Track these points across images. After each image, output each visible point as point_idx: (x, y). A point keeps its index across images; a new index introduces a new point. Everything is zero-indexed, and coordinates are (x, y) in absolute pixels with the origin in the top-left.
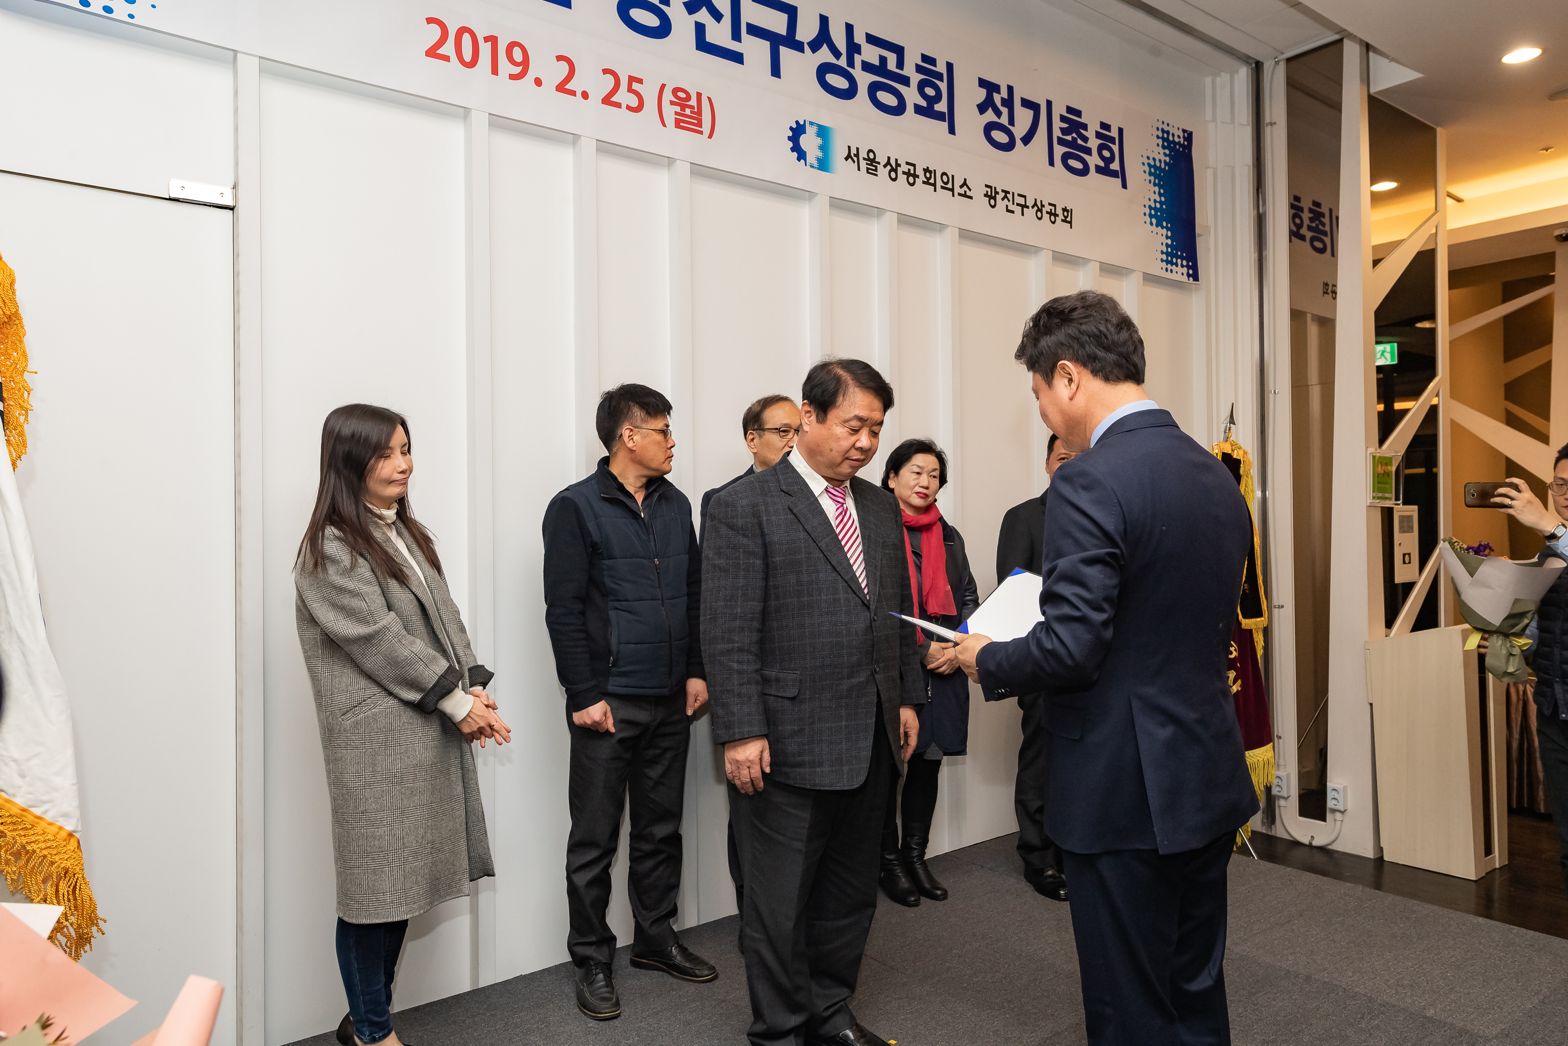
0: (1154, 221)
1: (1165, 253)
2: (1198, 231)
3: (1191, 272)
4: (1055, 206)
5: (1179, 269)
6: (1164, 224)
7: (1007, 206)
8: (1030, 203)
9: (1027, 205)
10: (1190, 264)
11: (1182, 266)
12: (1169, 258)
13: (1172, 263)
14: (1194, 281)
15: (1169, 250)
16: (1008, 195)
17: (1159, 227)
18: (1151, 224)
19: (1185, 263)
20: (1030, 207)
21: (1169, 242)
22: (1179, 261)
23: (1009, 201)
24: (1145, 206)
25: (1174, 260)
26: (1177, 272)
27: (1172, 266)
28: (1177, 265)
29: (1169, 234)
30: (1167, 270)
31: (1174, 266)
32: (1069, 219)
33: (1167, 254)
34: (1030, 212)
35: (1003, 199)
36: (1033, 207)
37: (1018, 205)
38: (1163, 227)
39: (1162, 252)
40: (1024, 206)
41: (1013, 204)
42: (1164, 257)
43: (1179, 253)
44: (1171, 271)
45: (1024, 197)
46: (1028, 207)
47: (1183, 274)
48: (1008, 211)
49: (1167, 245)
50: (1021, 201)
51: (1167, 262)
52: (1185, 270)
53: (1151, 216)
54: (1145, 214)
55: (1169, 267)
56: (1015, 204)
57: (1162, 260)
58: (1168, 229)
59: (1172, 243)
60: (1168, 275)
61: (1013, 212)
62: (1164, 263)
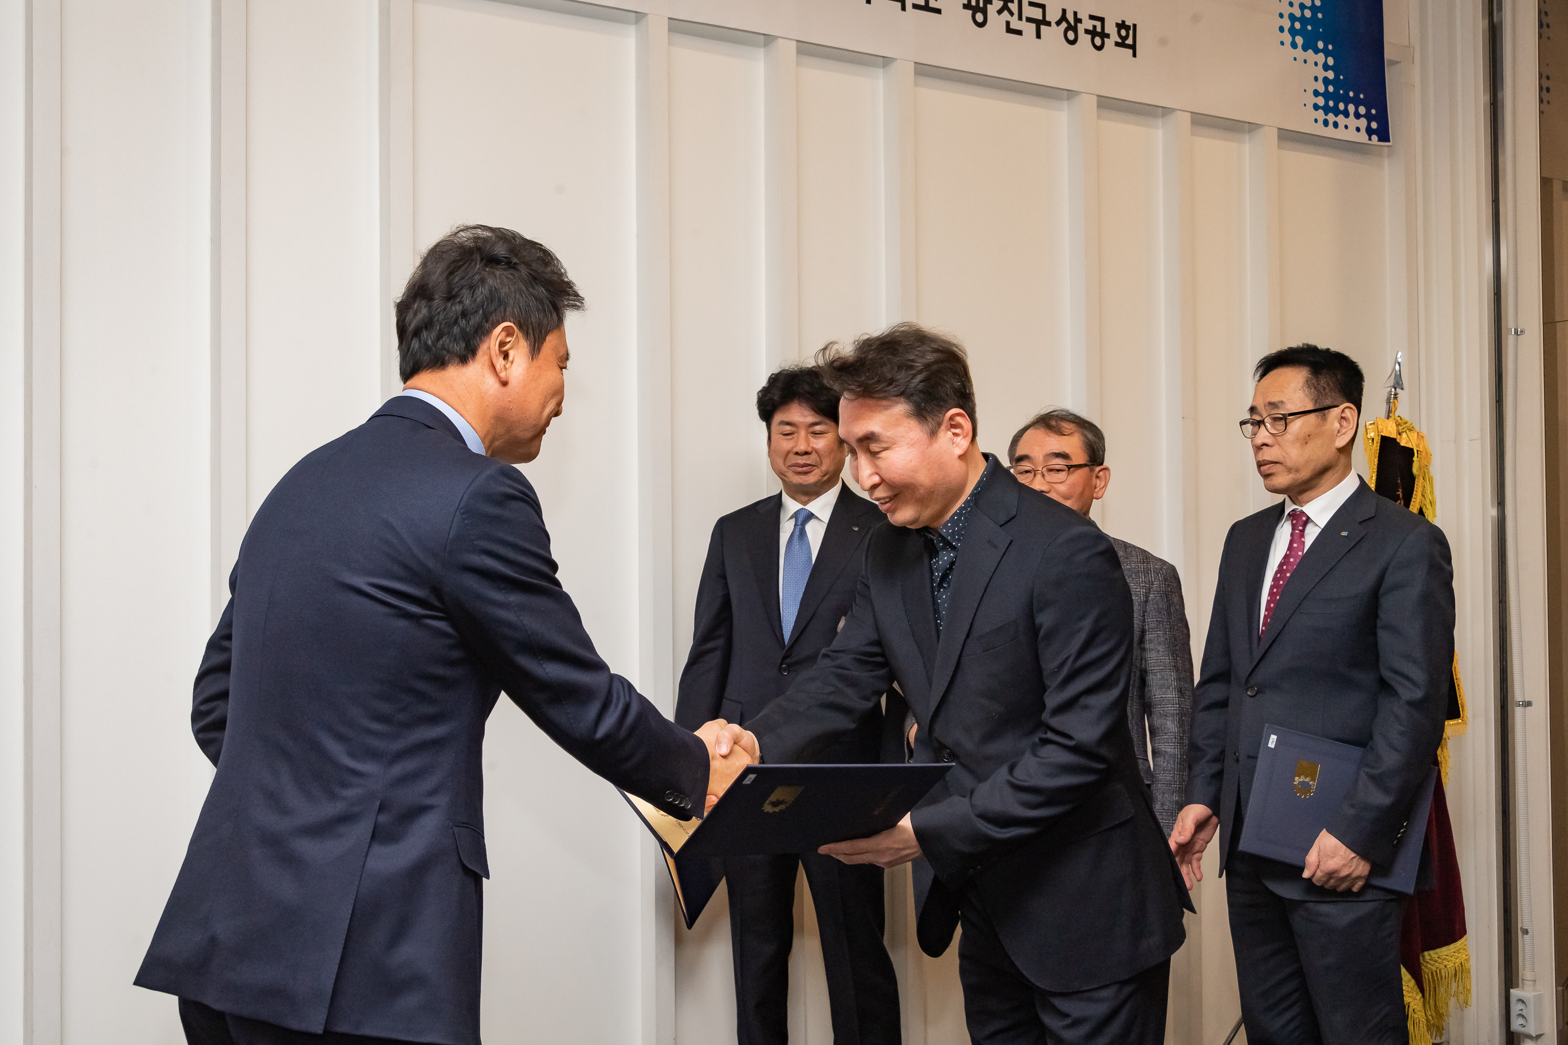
0: (1299, 40)
1: (1322, 95)
2: (1388, 54)
3: (1374, 125)
4: (1102, 20)
5: (1352, 122)
6: (1320, 45)
7: (1008, 23)
8: (1053, 16)
9: (1048, 19)
10: (1373, 111)
11: (1358, 116)
12: (1331, 104)
13: (1336, 112)
14: (1380, 140)
15: (1331, 89)
16: (1010, 5)
17: (1310, 51)
18: (1294, 45)
19: (1362, 110)
20: (1053, 24)
21: (1331, 75)
22: (1351, 108)
23: (1012, 14)
24: (1281, 16)
25: (1341, 106)
26: (1346, 127)
27: (1336, 116)
28: (1346, 114)
29: (1331, 61)
30: (1326, 123)
31: (1341, 116)
32: (1130, 41)
33: (1326, 95)
34: (1054, 34)
35: (1000, 12)
36: (1058, 23)
37: (1029, 20)
38: (1317, 51)
39: (1316, 93)
40: (1040, 23)
41: (1020, 18)
42: (1321, 101)
43: (1351, 94)
44: (1336, 125)
45: (1042, 6)
46: (1049, 24)
47: (1358, 129)
48: (1009, 30)
49: (1326, 81)
50: (1037, 13)
51: (1326, 110)
52: (1363, 123)
53: (1293, 32)
54: (1281, 29)
55: (1331, 118)
56: (1024, 18)
57: (1316, 107)
58: (1327, 53)
59: (1337, 76)
60: (1330, 132)
61: (1019, 33)
62: (1321, 112)
